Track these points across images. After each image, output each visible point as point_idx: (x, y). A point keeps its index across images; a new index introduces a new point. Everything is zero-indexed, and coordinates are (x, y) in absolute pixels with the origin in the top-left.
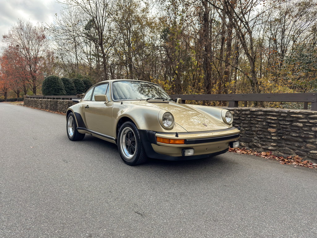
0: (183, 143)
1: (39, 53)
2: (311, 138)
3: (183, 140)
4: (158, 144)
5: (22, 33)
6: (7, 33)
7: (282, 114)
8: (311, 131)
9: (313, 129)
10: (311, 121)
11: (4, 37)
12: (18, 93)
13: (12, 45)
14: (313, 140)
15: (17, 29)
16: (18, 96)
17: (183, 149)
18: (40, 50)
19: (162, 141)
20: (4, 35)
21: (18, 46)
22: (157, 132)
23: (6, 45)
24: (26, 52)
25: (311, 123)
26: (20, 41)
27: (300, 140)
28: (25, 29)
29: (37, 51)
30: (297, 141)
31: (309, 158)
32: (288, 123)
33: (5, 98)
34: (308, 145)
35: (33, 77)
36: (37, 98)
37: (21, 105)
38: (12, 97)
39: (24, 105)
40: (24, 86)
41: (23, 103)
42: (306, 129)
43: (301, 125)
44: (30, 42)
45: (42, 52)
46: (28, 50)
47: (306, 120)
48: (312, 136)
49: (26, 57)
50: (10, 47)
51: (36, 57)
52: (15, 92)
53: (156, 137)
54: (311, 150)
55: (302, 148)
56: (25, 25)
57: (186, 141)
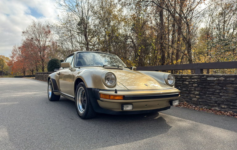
0: (122, 98)
1: (46, 43)
2: (193, 91)
3: (122, 97)
4: (101, 100)
5: (35, 30)
6: (25, 30)
7: (178, 77)
8: (193, 86)
9: (194, 85)
10: (193, 80)
11: (23, 33)
12: (32, 71)
13: (29, 38)
14: (194, 92)
15: (32, 27)
16: (33, 74)
17: (123, 105)
18: (47, 41)
19: (104, 97)
20: (23, 31)
21: (32, 38)
22: (100, 90)
23: (24, 38)
24: (38, 42)
25: (193, 82)
26: (33, 35)
27: (187, 92)
28: (37, 27)
29: (45, 42)
30: (186, 93)
31: (192, 103)
32: (181, 82)
33: (24, 75)
34: (191, 95)
35: (42, 60)
36: (43, 74)
37: (33, 79)
38: (28, 74)
39: (35, 79)
40: (37, 66)
41: (35, 78)
42: (190, 85)
43: (187, 83)
44: (41, 35)
45: (48, 42)
46: (39, 41)
47: (190, 80)
48: (193, 90)
49: (38, 46)
50: (27, 39)
51: (44, 46)
52: (31, 71)
53: (100, 94)
54: (193, 98)
55: (189, 97)
56: (37, 24)
57: (124, 97)
